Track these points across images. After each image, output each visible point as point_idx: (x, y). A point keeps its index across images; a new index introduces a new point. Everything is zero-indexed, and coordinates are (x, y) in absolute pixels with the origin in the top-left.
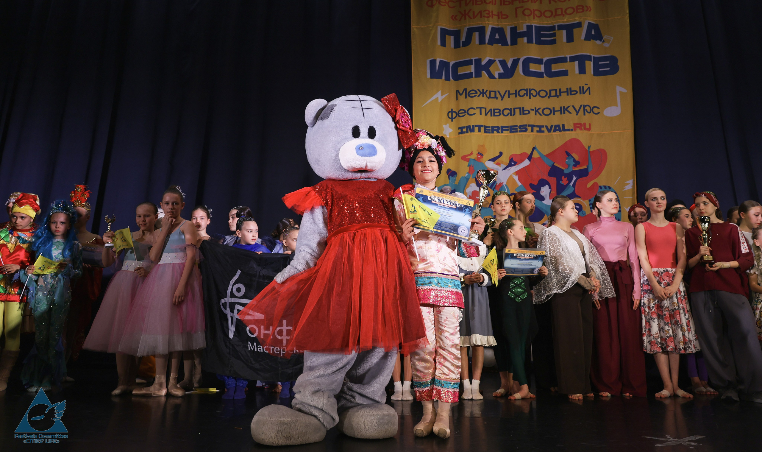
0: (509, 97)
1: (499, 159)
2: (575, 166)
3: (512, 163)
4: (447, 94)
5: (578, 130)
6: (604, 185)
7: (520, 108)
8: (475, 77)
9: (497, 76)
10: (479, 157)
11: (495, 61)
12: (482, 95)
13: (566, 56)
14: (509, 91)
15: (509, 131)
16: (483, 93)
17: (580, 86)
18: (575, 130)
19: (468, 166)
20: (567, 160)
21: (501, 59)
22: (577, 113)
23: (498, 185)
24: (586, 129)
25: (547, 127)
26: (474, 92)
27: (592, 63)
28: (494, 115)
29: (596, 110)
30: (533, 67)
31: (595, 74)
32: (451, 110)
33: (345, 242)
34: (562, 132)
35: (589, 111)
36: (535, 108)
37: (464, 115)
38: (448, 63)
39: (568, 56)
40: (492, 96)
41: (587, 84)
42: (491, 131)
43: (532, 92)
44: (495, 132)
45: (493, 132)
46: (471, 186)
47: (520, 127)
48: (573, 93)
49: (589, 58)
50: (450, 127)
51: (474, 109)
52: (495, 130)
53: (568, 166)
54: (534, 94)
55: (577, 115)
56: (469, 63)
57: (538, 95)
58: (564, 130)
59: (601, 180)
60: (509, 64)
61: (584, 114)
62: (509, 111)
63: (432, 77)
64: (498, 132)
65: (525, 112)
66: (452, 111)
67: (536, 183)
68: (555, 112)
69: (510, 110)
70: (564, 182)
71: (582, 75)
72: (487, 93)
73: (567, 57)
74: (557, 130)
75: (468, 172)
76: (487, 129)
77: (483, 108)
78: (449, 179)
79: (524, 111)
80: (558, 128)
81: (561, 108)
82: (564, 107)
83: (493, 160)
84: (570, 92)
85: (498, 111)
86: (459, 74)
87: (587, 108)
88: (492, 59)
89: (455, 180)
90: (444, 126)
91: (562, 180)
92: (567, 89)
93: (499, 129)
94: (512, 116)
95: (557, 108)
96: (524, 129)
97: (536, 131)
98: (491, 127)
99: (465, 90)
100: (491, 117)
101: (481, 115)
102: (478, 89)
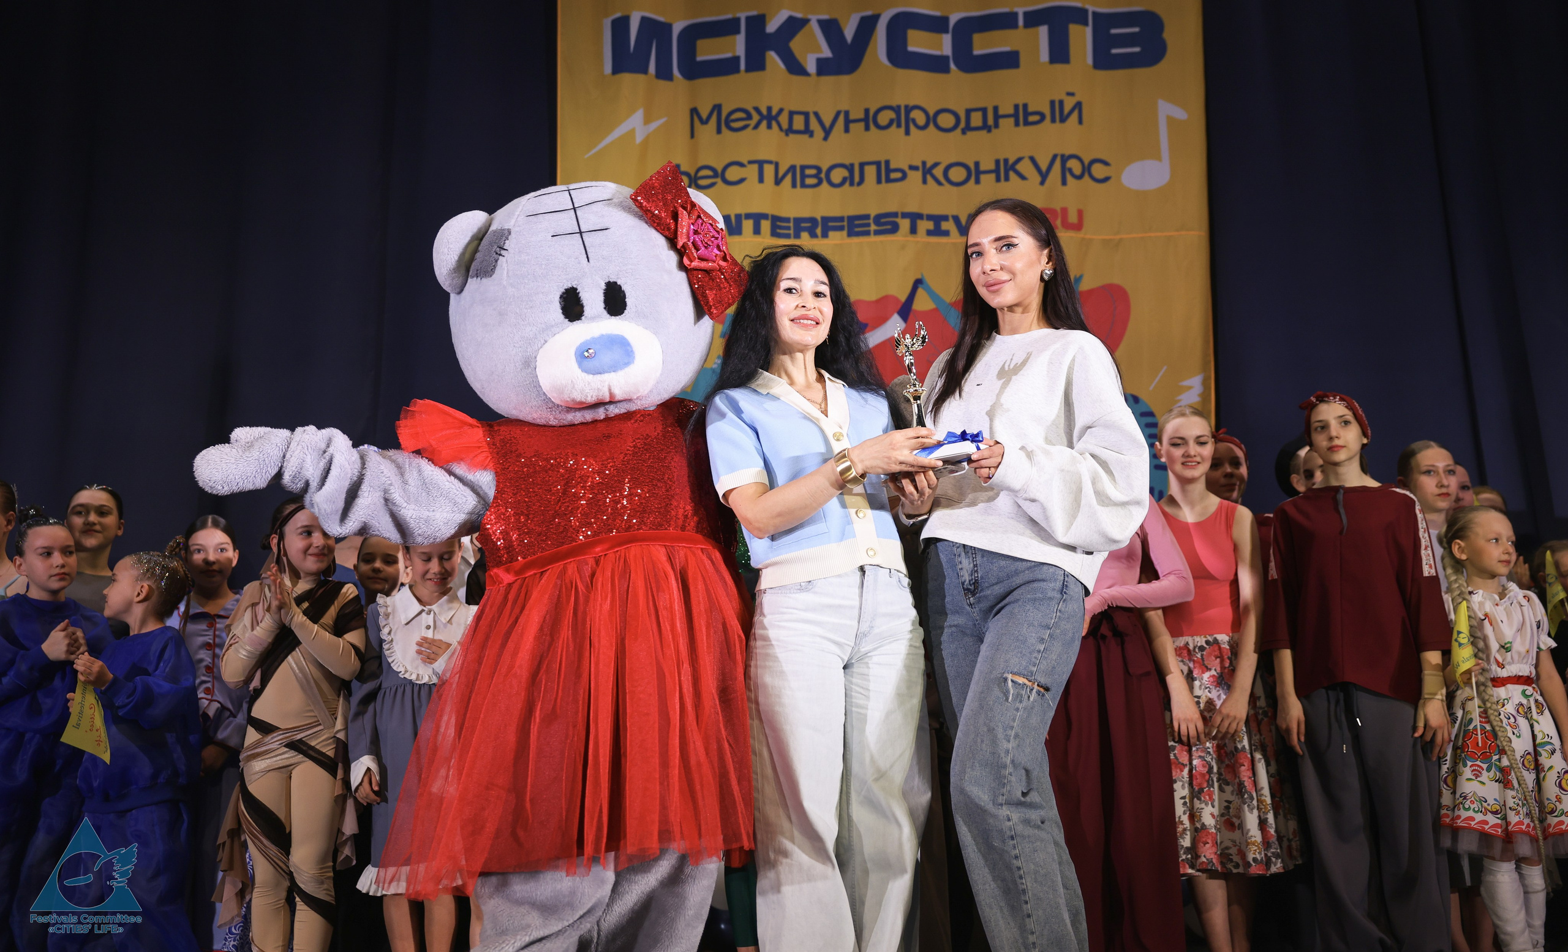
0: (847, 130)
4: (663, 121)
7: (878, 164)
8: (747, 70)
9: (811, 67)
11: (806, 21)
12: (764, 123)
13: (1016, 9)
14: (847, 113)
15: (845, 233)
16: (770, 118)
17: (1052, 98)
21: (825, 17)
22: (1044, 176)
24: (1068, 226)
25: (956, 219)
26: (742, 115)
27: (1088, 31)
28: (803, 185)
29: (1098, 171)
30: (918, 42)
31: (1099, 65)
35: (1077, 170)
36: (924, 163)
37: (712, 185)
38: (667, 27)
39: (1020, 11)
40: (795, 127)
41: (1072, 95)
42: (791, 232)
43: (915, 115)
44: (805, 235)
45: (797, 236)
47: (878, 219)
48: (1031, 119)
49: (1079, 15)
51: (741, 165)
52: (805, 229)
54: (921, 119)
55: (1042, 183)
56: (728, 28)
57: (931, 126)
60: (849, 33)
61: (1064, 183)
62: (846, 173)
63: (617, 69)
64: (813, 235)
65: (893, 175)
68: (983, 177)
69: (850, 168)
71: (1059, 67)
72: (780, 119)
73: (1016, 15)
76: (781, 227)
77: (770, 162)
79: (889, 170)
81: (997, 162)
82: (1006, 161)
84: (1023, 116)
85: (813, 172)
86: (699, 58)
87: (1073, 164)
88: (799, 15)
92: (1016, 107)
93: (817, 227)
94: (855, 188)
95: (987, 164)
96: (889, 227)
97: (924, 232)
98: (792, 221)
99: (717, 108)
100: (794, 190)
101: (761, 185)
102: (755, 105)
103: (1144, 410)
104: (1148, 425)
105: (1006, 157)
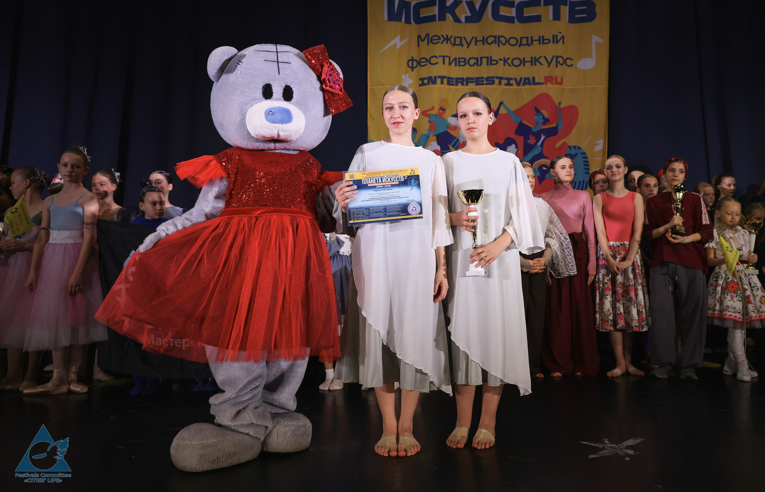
0: (476, 44)
2: (544, 124)
4: (407, 40)
5: (549, 83)
6: (574, 145)
7: (487, 58)
8: (439, 20)
9: (463, 19)
10: (441, 112)
11: (462, 1)
12: (445, 41)
14: (476, 38)
15: (474, 84)
16: (447, 39)
17: (553, 34)
18: (546, 83)
19: (429, 122)
20: (536, 117)
22: (549, 64)
24: (557, 83)
25: (516, 79)
26: (437, 38)
27: (567, 8)
28: (459, 65)
29: (569, 62)
30: (504, 11)
31: (570, 21)
32: (411, 58)
34: (532, 85)
35: (562, 62)
36: (504, 58)
37: (426, 65)
38: (409, 3)
40: (457, 43)
41: (561, 33)
42: (455, 83)
43: (502, 39)
44: (460, 84)
45: (457, 85)
46: (432, 145)
47: (487, 79)
48: (545, 41)
50: (410, 77)
51: (436, 57)
52: (460, 82)
53: (537, 123)
54: (504, 42)
55: (549, 66)
56: (432, 3)
57: (507, 43)
58: (535, 84)
59: (571, 140)
60: (477, 7)
61: (557, 67)
62: (475, 61)
63: (390, 19)
64: (463, 85)
65: (493, 62)
66: (412, 60)
67: (501, 142)
68: (526, 63)
69: (477, 59)
70: (531, 141)
71: (557, 22)
72: (451, 40)
73: (540, 1)
74: (527, 84)
75: (428, 129)
76: (451, 81)
77: (447, 56)
79: (491, 60)
80: (528, 81)
81: (532, 58)
82: (535, 58)
83: (456, 115)
84: (542, 40)
85: (463, 60)
86: (421, 16)
87: (560, 60)
89: (415, 137)
90: (403, 76)
91: (530, 139)
92: (540, 37)
93: (464, 81)
94: (479, 67)
95: (528, 59)
96: (491, 82)
97: (504, 84)
98: (455, 79)
99: (428, 35)
100: (456, 67)
101: (444, 65)
102: (442, 34)
103: (582, 152)
104: (583, 158)
105: (535, 56)
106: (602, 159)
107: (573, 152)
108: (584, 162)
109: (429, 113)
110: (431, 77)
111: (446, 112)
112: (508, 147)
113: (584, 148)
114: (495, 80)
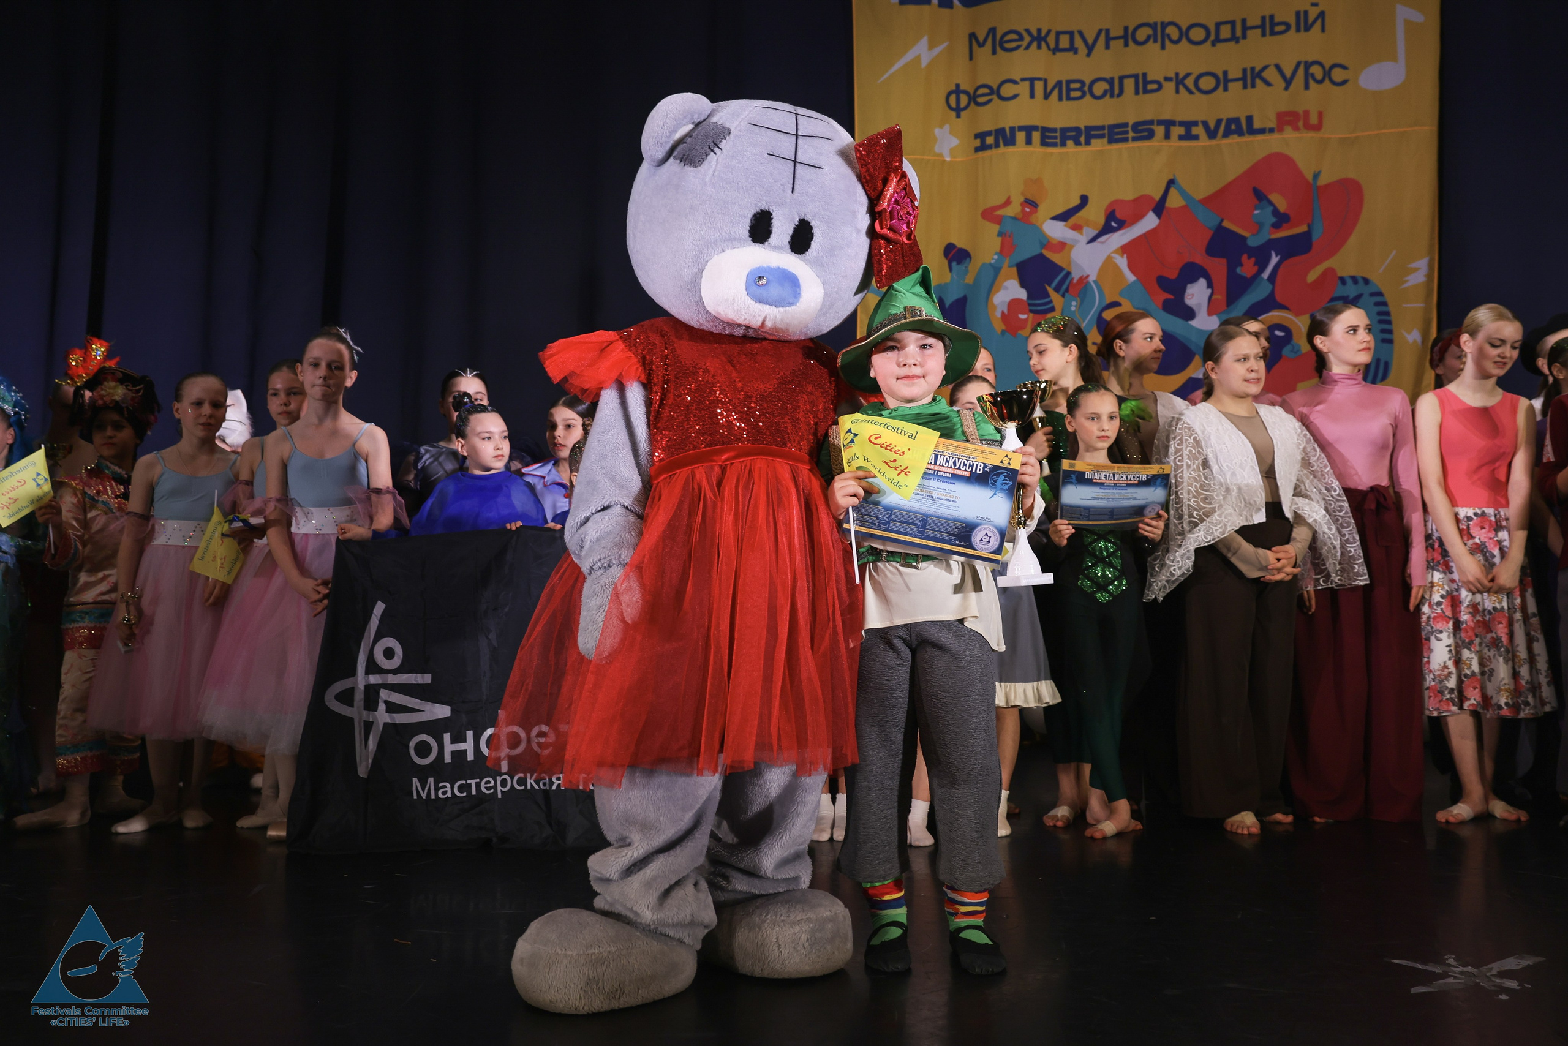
0: (1107, 47)
1: (1082, 213)
2: (1276, 226)
3: (1114, 224)
4: (945, 45)
5: (1288, 129)
6: (1353, 274)
7: (1136, 77)
10: (1027, 210)
12: (1035, 44)
14: (1108, 31)
15: (1105, 140)
16: (1039, 39)
17: (1298, 9)
18: (1280, 129)
19: (1000, 234)
20: (1256, 212)
22: (1288, 82)
23: (1075, 281)
24: (1309, 127)
26: (1014, 36)
28: (1069, 98)
29: (1338, 75)
32: (954, 88)
33: (697, 493)
34: (1247, 135)
35: (1319, 76)
36: (1177, 74)
37: (990, 101)
40: (1062, 45)
41: (1315, 5)
42: (1058, 141)
43: (1172, 31)
44: (1070, 143)
45: (1063, 144)
46: (1006, 288)
47: (1136, 126)
48: (1278, 29)
50: (951, 133)
51: (1014, 82)
52: (1070, 138)
53: (1259, 226)
54: (1175, 35)
55: (1286, 88)
57: (1184, 40)
58: (1252, 131)
59: (1345, 262)
61: (1307, 87)
62: (1105, 86)
64: (1078, 143)
65: (1150, 87)
66: (958, 91)
67: (1172, 274)
68: (1230, 85)
69: (1111, 81)
70: (1246, 269)
72: (1048, 39)
74: (1233, 132)
75: (998, 249)
76: (1049, 137)
77: (1039, 79)
78: (951, 270)
79: (1146, 82)
80: (1235, 127)
81: (1245, 70)
82: (1253, 69)
83: (1063, 217)
84: (1269, 26)
85: (1078, 85)
87: (1316, 71)
89: (966, 271)
90: (937, 131)
91: (1241, 265)
92: (1263, 18)
93: (1081, 136)
94: (1115, 99)
95: (1235, 73)
96: (1146, 134)
97: (1177, 138)
98: (1059, 131)
99: (992, 31)
100: (1061, 103)
101: (1032, 100)
102: (1026, 28)
103: (1374, 290)
104: (1377, 304)
105: (1253, 65)
106: (1422, 305)
107: (1351, 290)
108: (1379, 313)
109: (999, 212)
110: (1003, 130)
111: (1039, 208)
112: (1189, 286)
113: (1378, 279)
114: (1155, 127)
